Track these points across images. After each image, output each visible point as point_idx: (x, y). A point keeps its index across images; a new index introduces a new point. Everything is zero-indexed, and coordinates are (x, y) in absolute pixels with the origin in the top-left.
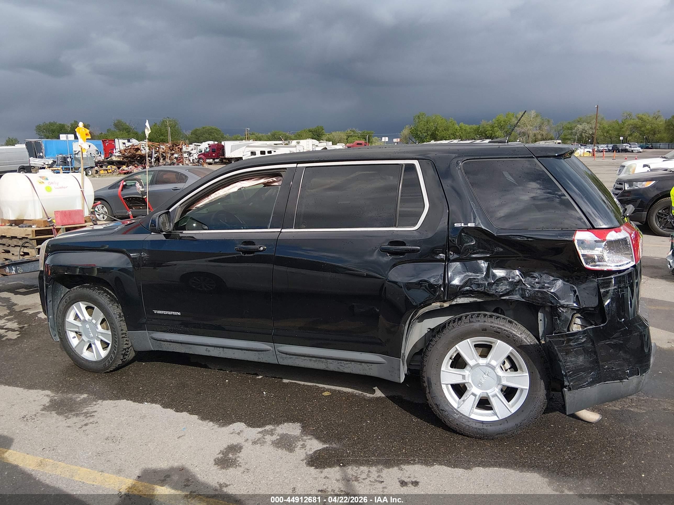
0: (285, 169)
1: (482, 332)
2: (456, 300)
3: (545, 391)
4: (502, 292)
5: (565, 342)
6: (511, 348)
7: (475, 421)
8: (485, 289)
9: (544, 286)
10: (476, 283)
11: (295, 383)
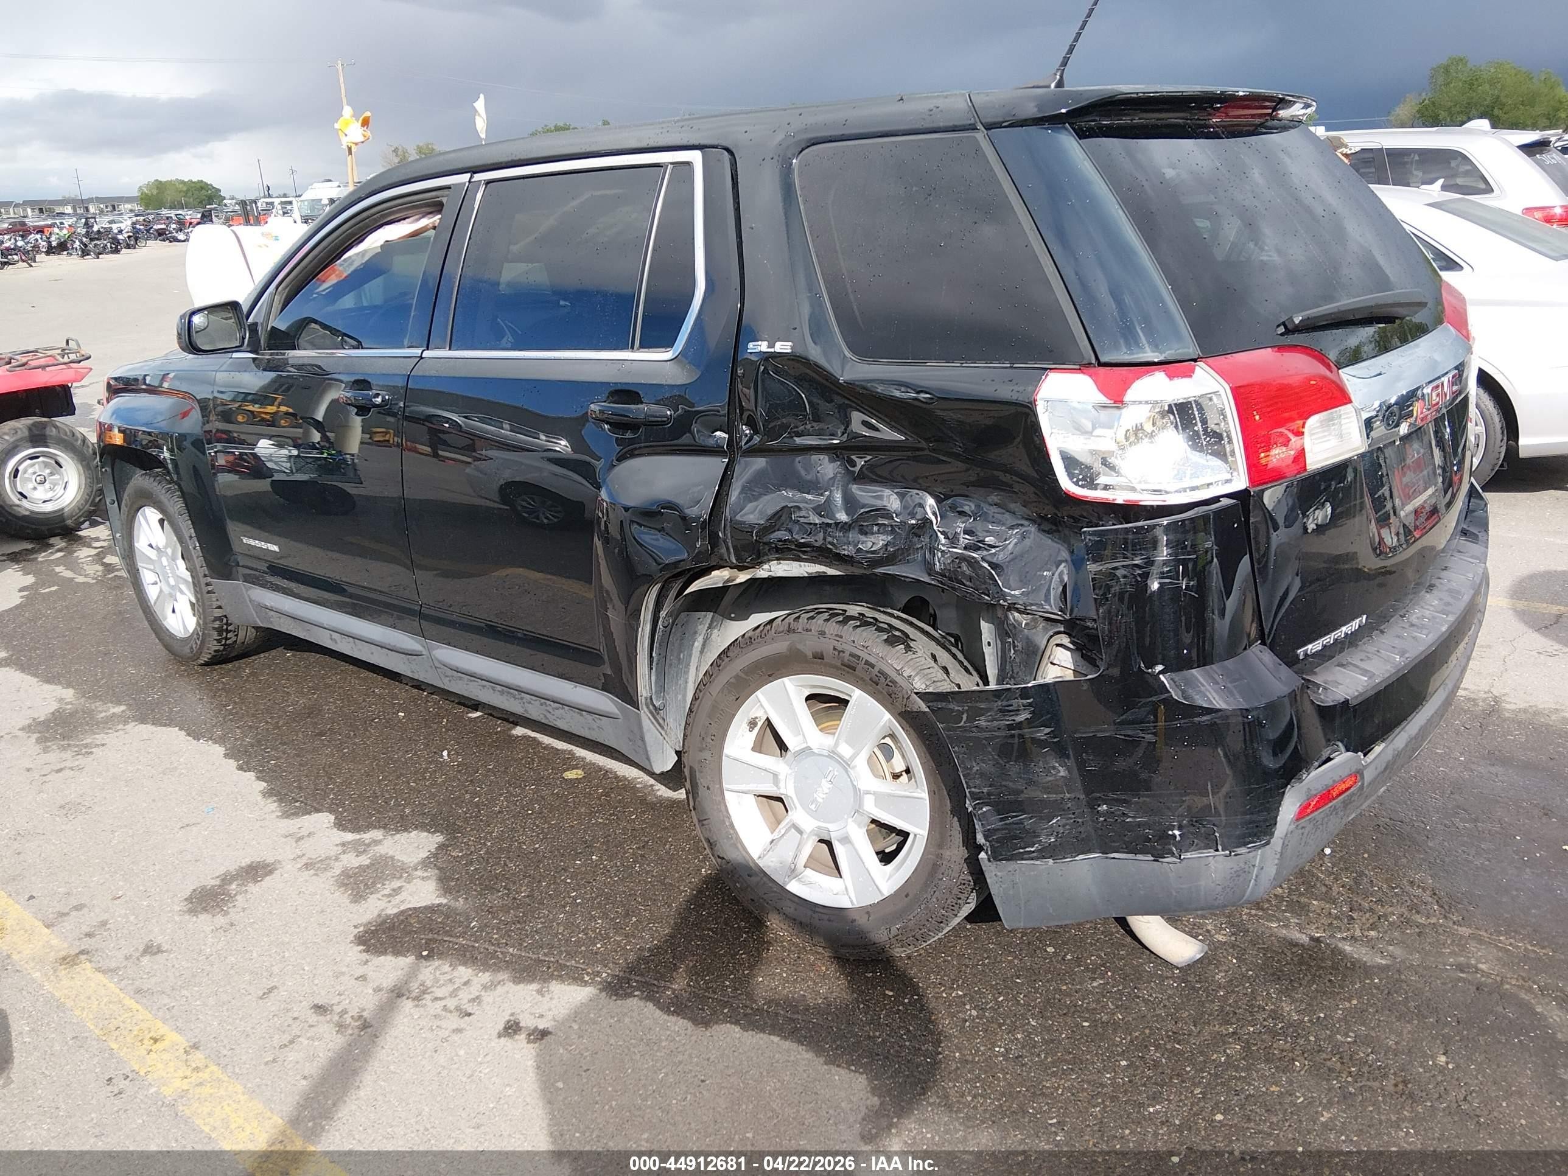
0: (448, 187)
1: (813, 663)
2: (766, 566)
3: (962, 848)
4: (873, 552)
5: (965, 717)
6: (887, 716)
7: (796, 899)
8: (825, 539)
9: (982, 542)
10: (802, 520)
11: (534, 739)
